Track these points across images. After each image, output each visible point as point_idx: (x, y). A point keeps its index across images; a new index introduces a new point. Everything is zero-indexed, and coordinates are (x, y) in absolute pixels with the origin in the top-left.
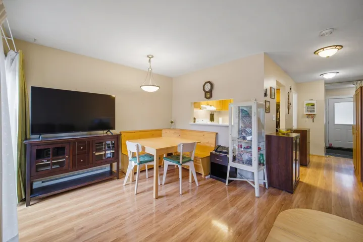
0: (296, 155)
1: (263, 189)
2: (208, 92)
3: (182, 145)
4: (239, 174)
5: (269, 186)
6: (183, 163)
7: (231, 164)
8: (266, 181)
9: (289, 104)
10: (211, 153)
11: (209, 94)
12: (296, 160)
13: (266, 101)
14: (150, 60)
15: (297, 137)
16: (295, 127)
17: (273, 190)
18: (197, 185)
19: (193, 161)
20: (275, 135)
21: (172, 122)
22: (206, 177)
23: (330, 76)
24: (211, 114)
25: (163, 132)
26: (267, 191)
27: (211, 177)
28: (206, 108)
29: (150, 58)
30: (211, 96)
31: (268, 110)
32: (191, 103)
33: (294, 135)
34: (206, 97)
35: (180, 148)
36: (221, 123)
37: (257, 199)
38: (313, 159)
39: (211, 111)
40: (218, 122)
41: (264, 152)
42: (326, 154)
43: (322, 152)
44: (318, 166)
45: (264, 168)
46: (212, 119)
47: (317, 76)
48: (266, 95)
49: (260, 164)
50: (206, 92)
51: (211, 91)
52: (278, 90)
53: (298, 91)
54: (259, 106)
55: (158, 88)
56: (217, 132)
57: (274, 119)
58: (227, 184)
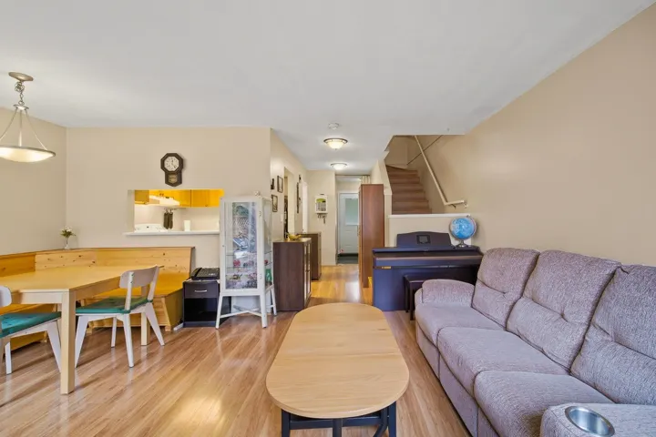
0: (307, 267)
1: (271, 317)
2: (172, 173)
3: (131, 273)
4: (235, 307)
5: (277, 312)
6: (132, 308)
7: (224, 292)
8: (274, 306)
9: (298, 199)
10: (185, 284)
11: (174, 176)
12: (307, 271)
13: (272, 196)
14: (19, 86)
15: (308, 242)
16: (305, 231)
17: (283, 315)
18: (162, 343)
19: (151, 301)
20: (282, 241)
21: (67, 234)
22: (175, 329)
23: (339, 167)
24: (165, 215)
25: (38, 258)
26: (275, 318)
27: (184, 326)
28: (158, 202)
29: (22, 81)
30: (180, 181)
31: (275, 208)
32: (129, 192)
33: (304, 240)
34: (167, 182)
35: (127, 280)
36: (187, 230)
37: (264, 331)
38: (324, 271)
39: (166, 208)
40: (183, 229)
41: (271, 267)
42: (338, 263)
43: (333, 261)
44: (329, 277)
45: (272, 289)
46: (168, 222)
47: (328, 165)
48: (272, 188)
49: (267, 283)
50: (168, 174)
51: (179, 172)
52: (286, 178)
53: (309, 182)
54: (265, 202)
55: (51, 155)
56: (193, 246)
57: (282, 220)
58: (217, 326)
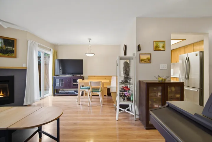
13: (140, 54)
14: (90, 41)
31: (145, 61)
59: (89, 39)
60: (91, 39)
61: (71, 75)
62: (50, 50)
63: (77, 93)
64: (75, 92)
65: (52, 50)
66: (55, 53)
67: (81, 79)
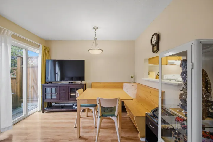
10: (146, 114)
11: (155, 47)
14: (95, 31)
21: (132, 77)
22: (141, 139)
30: (157, 49)
51: (156, 44)
59: (94, 28)
60: (97, 28)
61: (68, 82)
62: (39, 46)
63: (76, 107)
64: (73, 105)
65: (41, 46)
66: (47, 51)
67: (81, 90)
